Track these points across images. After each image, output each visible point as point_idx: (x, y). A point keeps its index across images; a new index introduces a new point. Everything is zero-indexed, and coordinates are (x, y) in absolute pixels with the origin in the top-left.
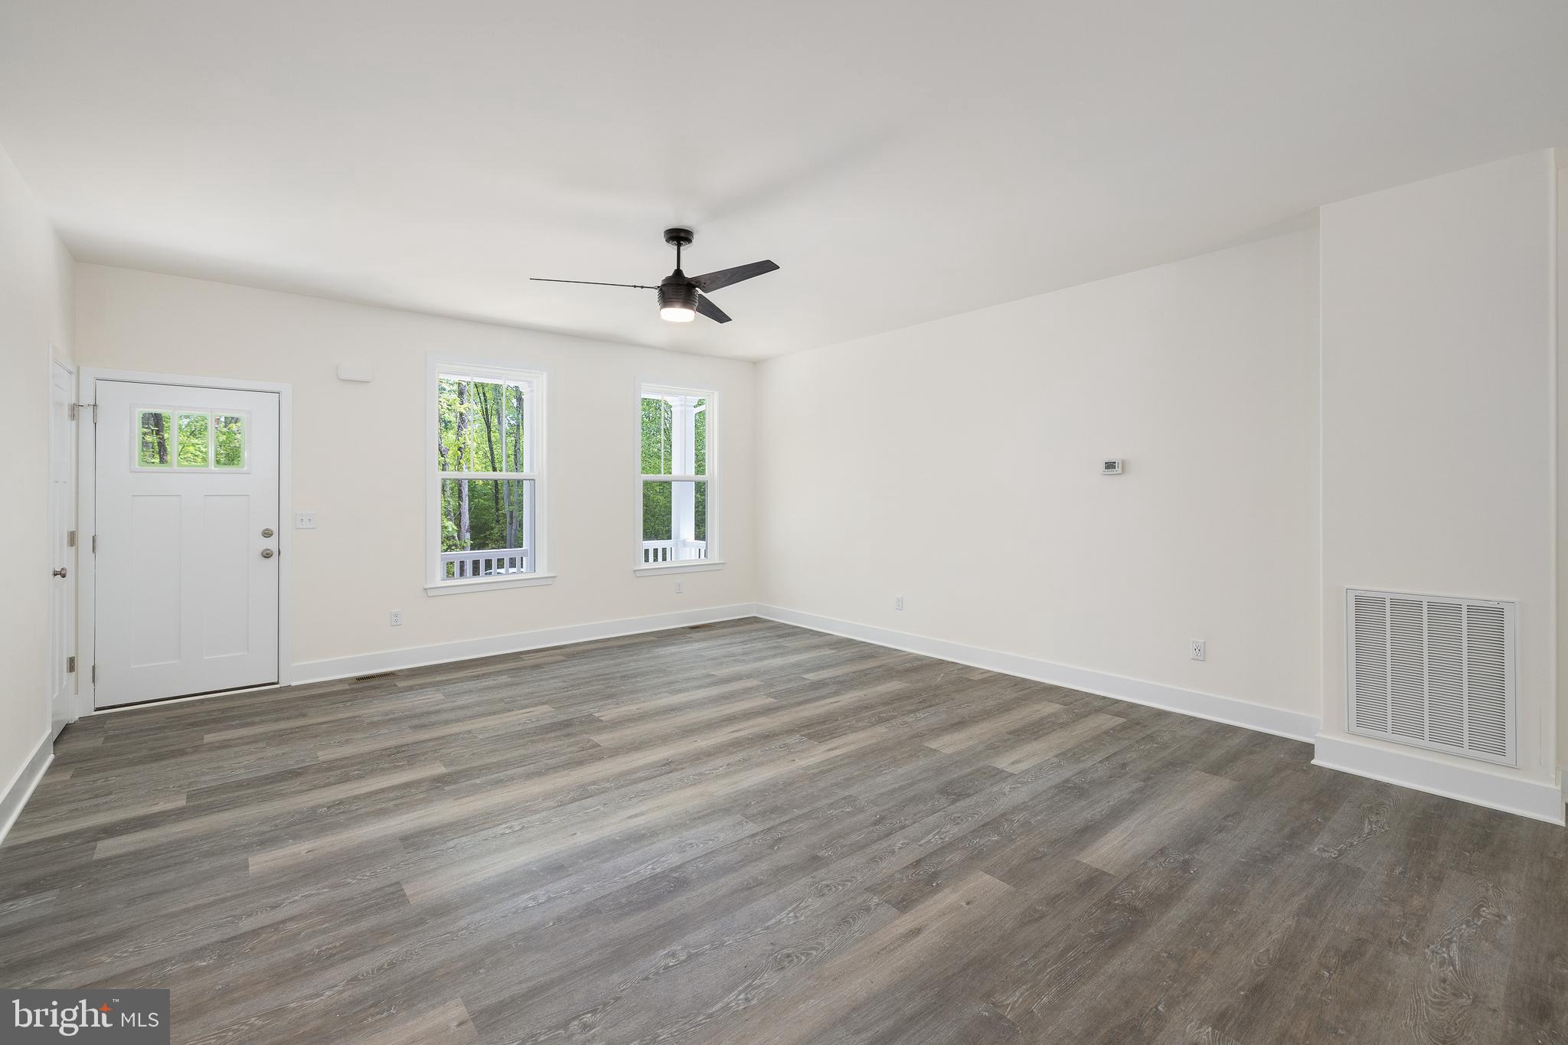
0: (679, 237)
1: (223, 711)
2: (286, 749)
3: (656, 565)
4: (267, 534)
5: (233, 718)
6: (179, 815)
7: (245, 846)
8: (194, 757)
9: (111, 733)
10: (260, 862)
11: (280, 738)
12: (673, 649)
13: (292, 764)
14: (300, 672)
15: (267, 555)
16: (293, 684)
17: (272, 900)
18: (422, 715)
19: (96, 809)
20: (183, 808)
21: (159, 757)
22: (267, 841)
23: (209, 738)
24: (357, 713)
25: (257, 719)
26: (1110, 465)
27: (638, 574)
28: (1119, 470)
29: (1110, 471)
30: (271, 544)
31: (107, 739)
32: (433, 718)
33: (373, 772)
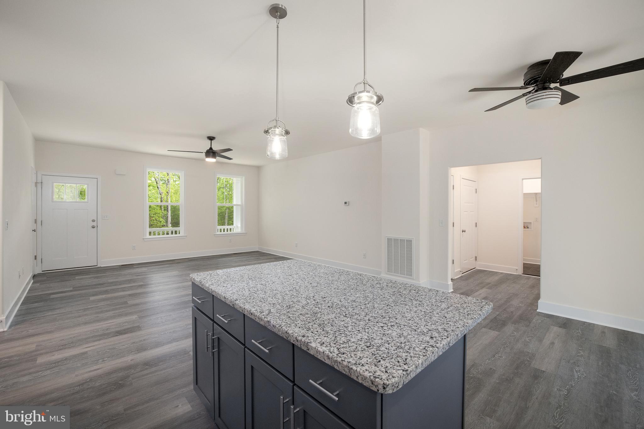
0: (211, 139)
1: (81, 272)
2: (99, 280)
3: (224, 233)
4: (93, 221)
5: (84, 273)
6: (71, 291)
7: (89, 296)
8: (73, 281)
9: (48, 276)
10: (92, 298)
11: (97, 277)
12: (224, 259)
13: (101, 282)
14: (104, 263)
15: (93, 227)
16: (102, 266)
17: (96, 303)
18: (140, 273)
19: (49, 290)
20: (72, 290)
21: (63, 281)
22: (94, 295)
23: (77, 278)
24: (121, 273)
25: (91, 274)
26: (346, 203)
27: (215, 236)
28: (347, 204)
29: (346, 205)
30: (94, 224)
31: (47, 278)
32: (143, 274)
33: (124, 284)
